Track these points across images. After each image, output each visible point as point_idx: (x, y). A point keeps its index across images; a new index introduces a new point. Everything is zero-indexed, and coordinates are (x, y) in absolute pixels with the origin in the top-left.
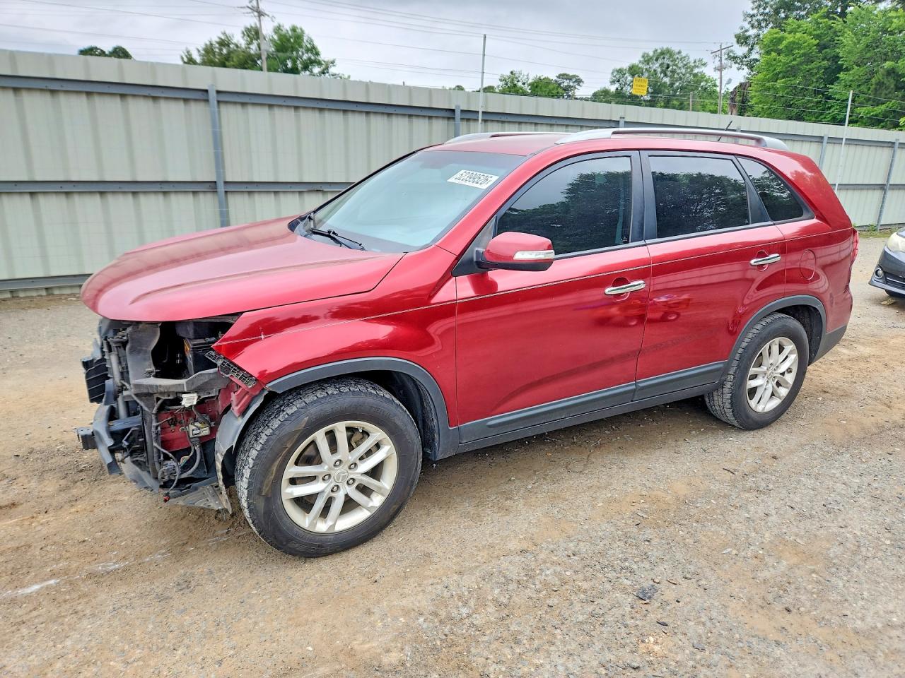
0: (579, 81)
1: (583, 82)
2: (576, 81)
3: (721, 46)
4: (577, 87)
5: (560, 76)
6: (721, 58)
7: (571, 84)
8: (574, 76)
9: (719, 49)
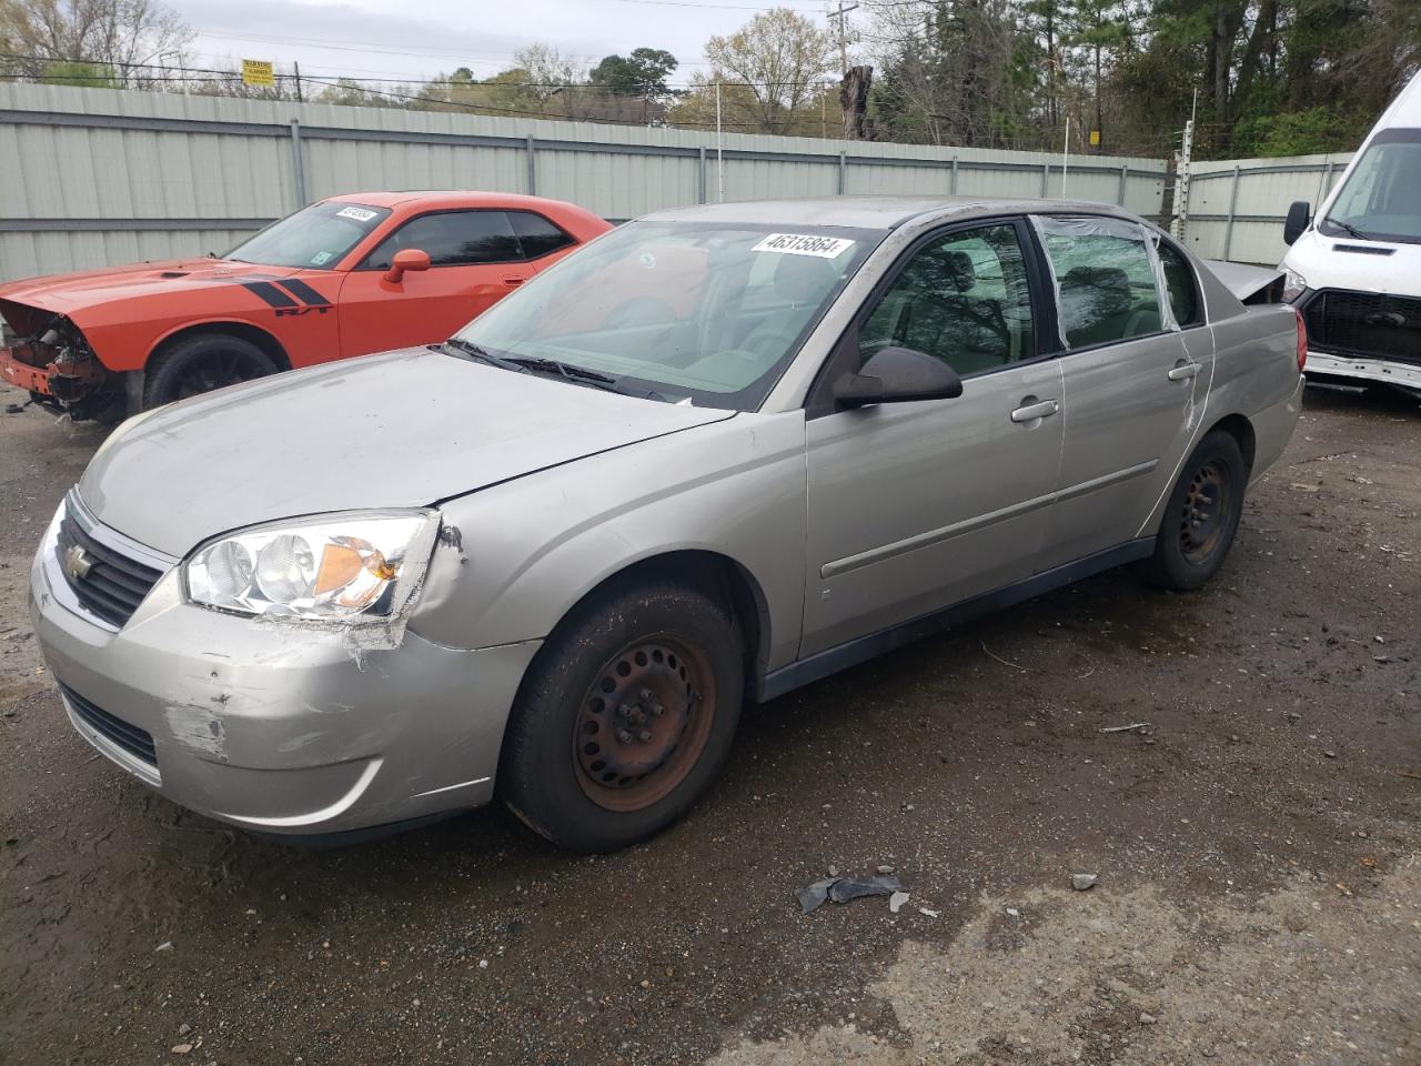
0: (671, 62)
1: (677, 63)
2: (665, 61)
3: (840, 5)
4: (667, 70)
5: (640, 53)
6: (842, 25)
7: (657, 65)
8: (661, 53)
9: (837, 10)
